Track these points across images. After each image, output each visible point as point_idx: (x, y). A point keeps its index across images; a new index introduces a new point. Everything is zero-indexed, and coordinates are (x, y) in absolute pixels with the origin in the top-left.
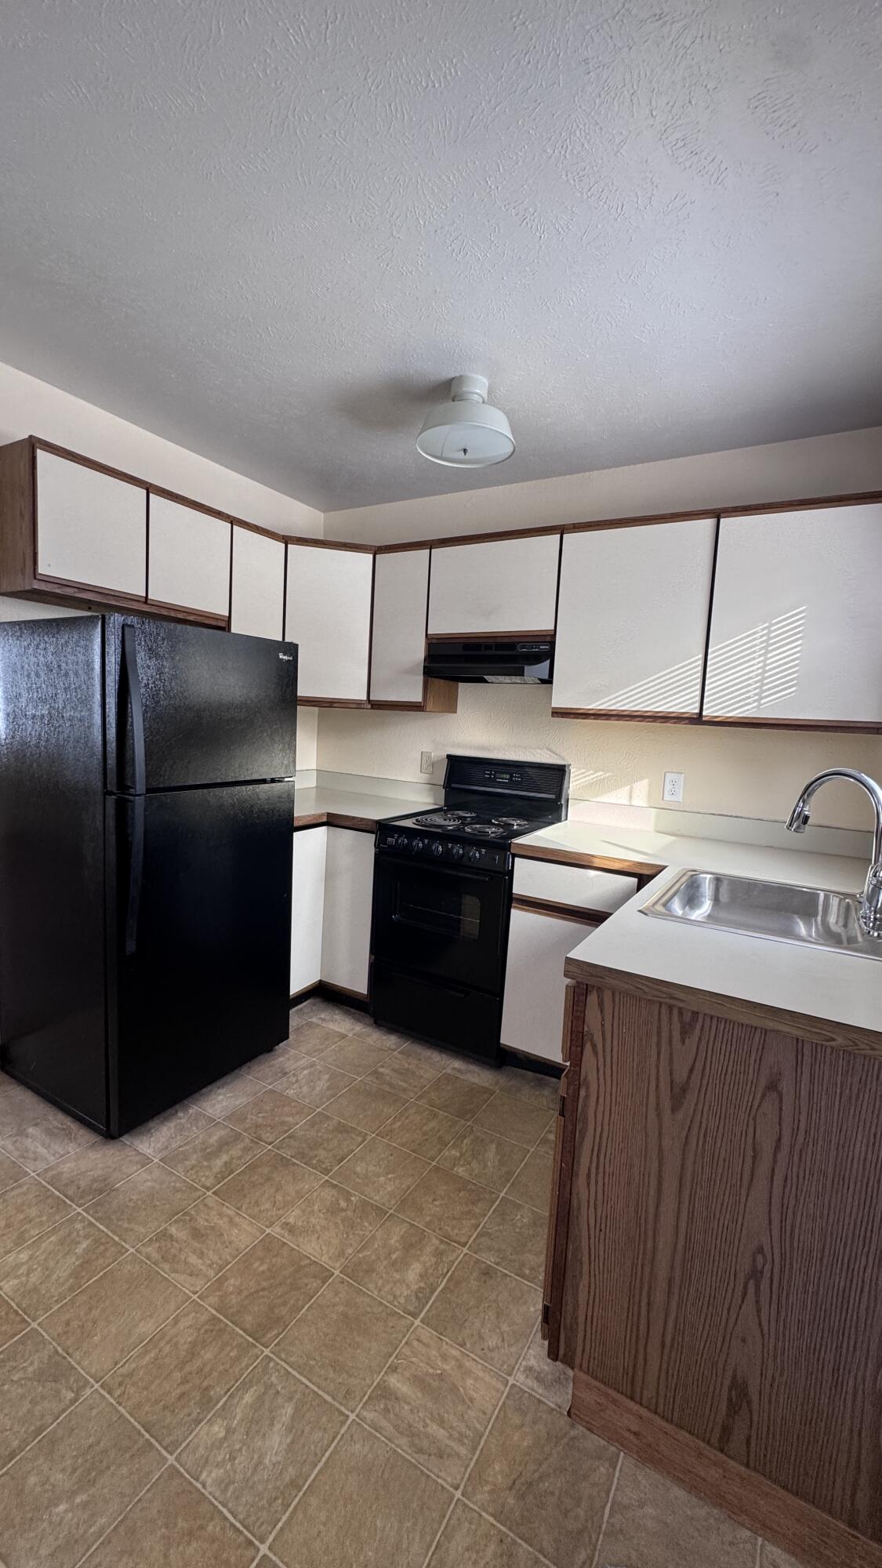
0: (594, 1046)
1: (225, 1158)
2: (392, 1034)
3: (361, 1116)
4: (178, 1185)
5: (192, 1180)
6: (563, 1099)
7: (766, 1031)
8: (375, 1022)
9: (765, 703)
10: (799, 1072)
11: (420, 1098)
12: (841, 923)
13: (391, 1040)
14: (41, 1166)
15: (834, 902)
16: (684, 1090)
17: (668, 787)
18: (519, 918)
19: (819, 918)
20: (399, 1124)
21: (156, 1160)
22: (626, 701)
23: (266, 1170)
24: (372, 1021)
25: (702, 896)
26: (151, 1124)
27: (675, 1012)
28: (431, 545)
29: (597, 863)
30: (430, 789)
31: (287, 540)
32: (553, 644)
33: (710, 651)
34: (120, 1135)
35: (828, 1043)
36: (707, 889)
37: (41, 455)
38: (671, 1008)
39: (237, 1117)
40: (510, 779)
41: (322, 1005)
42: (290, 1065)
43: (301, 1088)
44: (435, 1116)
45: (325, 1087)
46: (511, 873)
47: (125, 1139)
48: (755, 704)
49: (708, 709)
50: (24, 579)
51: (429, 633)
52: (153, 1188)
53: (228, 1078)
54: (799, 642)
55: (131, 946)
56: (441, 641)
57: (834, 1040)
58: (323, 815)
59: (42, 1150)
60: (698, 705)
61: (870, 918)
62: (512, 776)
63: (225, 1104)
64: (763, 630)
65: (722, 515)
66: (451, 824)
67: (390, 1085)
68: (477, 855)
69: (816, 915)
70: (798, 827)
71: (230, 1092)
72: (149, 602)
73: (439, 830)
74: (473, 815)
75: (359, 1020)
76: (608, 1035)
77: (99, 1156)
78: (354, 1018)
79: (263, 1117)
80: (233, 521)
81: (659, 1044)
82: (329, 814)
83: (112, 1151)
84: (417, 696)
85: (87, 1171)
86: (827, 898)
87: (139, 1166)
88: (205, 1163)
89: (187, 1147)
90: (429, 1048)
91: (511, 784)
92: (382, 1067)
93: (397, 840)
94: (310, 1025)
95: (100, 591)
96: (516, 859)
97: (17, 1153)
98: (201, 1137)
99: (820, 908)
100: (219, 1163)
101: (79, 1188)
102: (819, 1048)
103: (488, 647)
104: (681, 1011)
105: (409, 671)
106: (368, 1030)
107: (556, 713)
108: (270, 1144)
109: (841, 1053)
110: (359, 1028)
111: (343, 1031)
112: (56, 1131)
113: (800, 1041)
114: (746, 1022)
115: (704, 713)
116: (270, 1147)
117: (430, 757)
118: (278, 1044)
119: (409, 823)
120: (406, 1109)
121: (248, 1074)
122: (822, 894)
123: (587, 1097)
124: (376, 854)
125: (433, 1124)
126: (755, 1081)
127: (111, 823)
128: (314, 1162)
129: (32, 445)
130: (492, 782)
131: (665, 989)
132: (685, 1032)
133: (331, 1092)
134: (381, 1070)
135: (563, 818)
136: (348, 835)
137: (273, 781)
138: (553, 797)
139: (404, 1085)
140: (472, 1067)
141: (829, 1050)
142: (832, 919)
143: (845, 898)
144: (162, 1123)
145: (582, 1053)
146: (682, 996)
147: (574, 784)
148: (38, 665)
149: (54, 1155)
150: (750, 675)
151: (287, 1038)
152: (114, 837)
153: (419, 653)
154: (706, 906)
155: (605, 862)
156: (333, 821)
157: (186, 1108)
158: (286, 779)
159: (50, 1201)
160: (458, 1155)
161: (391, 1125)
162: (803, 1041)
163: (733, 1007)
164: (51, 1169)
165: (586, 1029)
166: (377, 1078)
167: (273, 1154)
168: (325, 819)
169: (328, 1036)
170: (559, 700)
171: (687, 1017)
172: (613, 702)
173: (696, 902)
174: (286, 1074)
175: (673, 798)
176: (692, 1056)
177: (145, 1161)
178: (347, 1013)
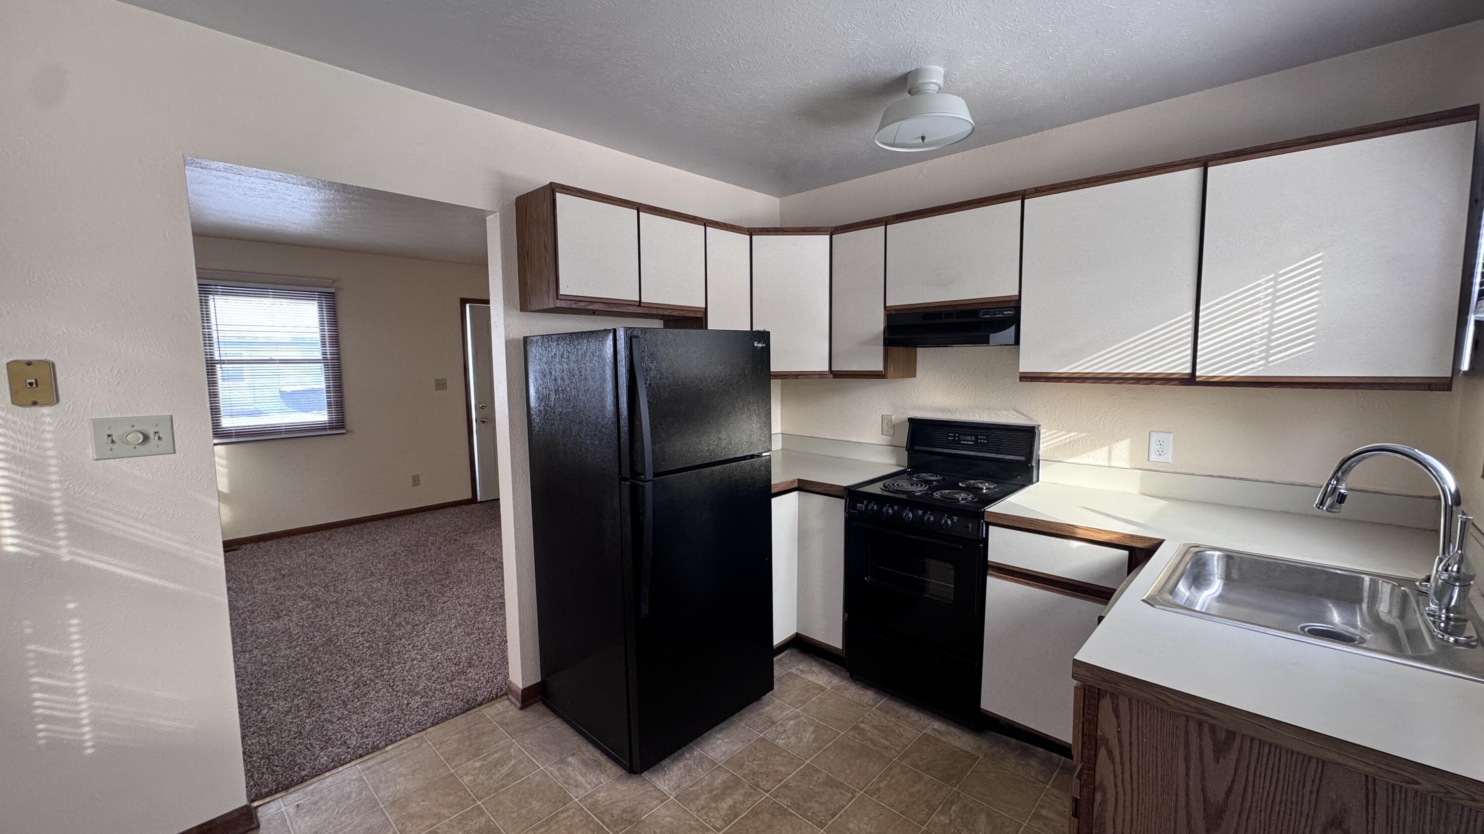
0: (1110, 753)
1: (730, 801)
2: (868, 689)
3: (848, 771)
4: (692, 823)
5: (704, 820)
6: (1076, 800)
7: (1323, 762)
8: (851, 676)
9: (1273, 361)
10: (1371, 811)
11: (903, 757)
12: (1395, 613)
13: (868, 696)
14: (582, 793)
15: (1385, 589)
16: (1221, 811)
17: (1154, 447)
18: (994, 585)
19: (1365, 606)
20: (885, 782)
21: (672, 798)
22: (1102, 364)
23: (766, 817)
24: (848, 675)
25: (1210, 574)
26: (664, 763)
27: (1206, 729)
28: (886, 221)
29: (1081, 534)
30: (893, 451)
31: (751, 232)
32: (1017, 309)
33: (1201, 307)
34: (642, 772)
35: (1408, 786)
36: (1216, 567)
37: (560, 197)
38: (1200, 724)
39: (735, 762)
40: (976, 441)
41: (800, 657)
42: (777, 715)
43: (788, 738)
44: (920, 778)
45: (810, 740)
46: (986, 541)
47: (646, 775)
48: (1262, 362)
49: (1202, 369)
50: (549, 299)
51: (887, 305)
52: (672, 823)
53: (723, 725)
54: (1316, 292)
55: (645, 610)
56: (900, 312)
57: (1418, 783)
58: (794, 481)
59: (580, 778)
60: (1189, 365)
61: (1440, 617)
62: (977, 438)
63: (723, 749)
64: (1267, 281)
65: (1210, 164)
66: (919, 490)
67: (874, 743)
68: (949, 522)
69: (1360, 601)
70: (1331, 506)
71: (728, 738)
72: (642, 305)
73: (904, 497)
74: (939, 478)
75: (835, 673)
76: (1126, 743)
77: (625, 788)
78: (830, 670)
79: (758, 764)
80: (706, 223)
81: (1187, 760)
82: (799, 480)
83: (635, 785)
84: (879, 367)
85: (617, 802)
86: (1373, 583)
87: (658, 802)
88: (713, 805)
89: (695, 788)
90: (907, 706)
91: (977, 446)
92: (863, 722)
93: (866, 506)
94: (790, 675)
95: (604, 301)
96: (991, 527)
97: (561, 779)
98: (707, 778)
99: (1366, 594)
100: (725, 805)
101: (613, 817)
102: (1397, 790)
103: (949, 315)
104: (1213, 729)
105: (870, 342)
106: (844, 683)
107: (1025, 377)
108: (767, 792)
109: (1429, 799)
110: (836, 681)
111: (821, 683)
112: (590, 762)
113: (1370, 779)
114: (1297, 749)
115: (1198, 374)
116: (767, 795)
117: (891, 420)
118: (765, 695)
119: (876, 489)
120: (890, 768)
121: (740, 721)
122: (1367, 579)
123: (1104, 802)
124: (846, 520)
125: (918, 786)
126: (1311, 813)
127: (626, 504)
128: (809, 814)
129: (553, 189)
130: (957, 444)
131: (1193, 704)
132: (1220, 751)
133: (815, 745)
134: (862, 725)
135: (1035, 479)
136: (818, 501)
137: (752, 456)
138: (1023, 458)
139: (886, 743)
140: (952, 729)
141: (1410, 795)
142: (1383, 608)
143: (1400, 586)
144: (673, 762)
145: (1096, 757)
146: (1212, 712)
147: (1045, 445)
148: (563, 371)
149: (590, 784)
150: (1255, 331)
151: (772, 688)
152: (629, 516)
153: (878, 324)
154: (1216, 586)
155: (1087, 532)
156: (803, 487)
157: (691, 750)
158: (764, 454)
159: (591, 826)
160: (948, 821)
161: (878, 783)
162: (1374, 780)
163: (1278, 731)
164: (589, 796)
165: (1099, 733)
166: (859, 734)
167: (771, 802)
168: (796, 485)
169: (809, 688)
170: (1027, 365)
171: (1222, 736)
172: (1088, 365)
173: (1201, 580)
174: (773, 723)
175: (1160, 459)
176: (1229, 778)
177: (663, 797)
178: (823, 665)
